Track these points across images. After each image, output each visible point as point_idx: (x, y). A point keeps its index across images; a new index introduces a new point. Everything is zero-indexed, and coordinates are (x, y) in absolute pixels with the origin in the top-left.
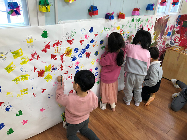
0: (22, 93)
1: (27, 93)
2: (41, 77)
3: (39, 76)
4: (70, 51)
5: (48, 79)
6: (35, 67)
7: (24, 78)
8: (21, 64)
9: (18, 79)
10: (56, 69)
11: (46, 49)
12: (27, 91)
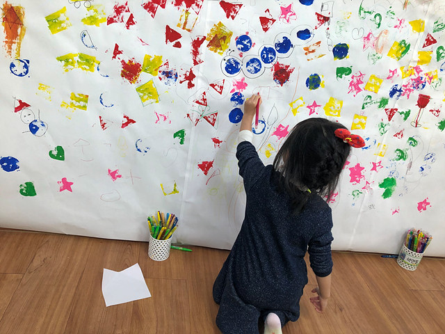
0: (74, 101)
1: (85, 107)
2: (128, 81)
3: (124, 74)
4: (224, 38)
5: (146, 97)
6: (117, 46)
7: (85, 64)
8: (83, 20)
9: (70, 60)
10: (173, 76)
11: (156, 5)
12: (86, 102)
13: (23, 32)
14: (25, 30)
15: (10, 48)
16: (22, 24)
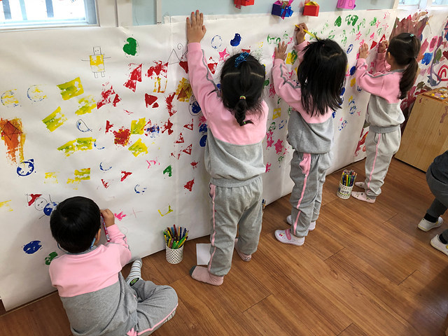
0: (78, 176)
2: (121, 145)
3: (117, 142)
4: (188, 89)
5: (138, 152)
6: (108, 122)
7: (84, 145)
8: (77, 112)
9: (70, 147)
10: (156, 130)
11: (134, 81)
12: (89, 173)
13: (23, 138)
14: (25, 136)
15: (14, 156)
16: (21, 133)
